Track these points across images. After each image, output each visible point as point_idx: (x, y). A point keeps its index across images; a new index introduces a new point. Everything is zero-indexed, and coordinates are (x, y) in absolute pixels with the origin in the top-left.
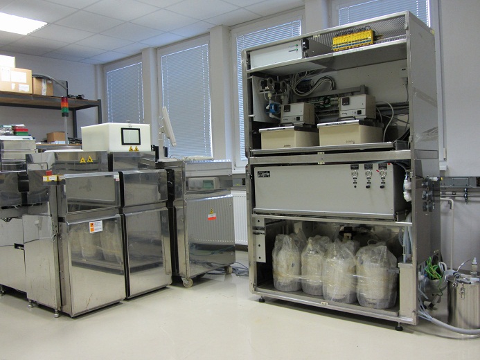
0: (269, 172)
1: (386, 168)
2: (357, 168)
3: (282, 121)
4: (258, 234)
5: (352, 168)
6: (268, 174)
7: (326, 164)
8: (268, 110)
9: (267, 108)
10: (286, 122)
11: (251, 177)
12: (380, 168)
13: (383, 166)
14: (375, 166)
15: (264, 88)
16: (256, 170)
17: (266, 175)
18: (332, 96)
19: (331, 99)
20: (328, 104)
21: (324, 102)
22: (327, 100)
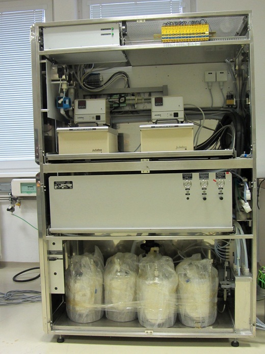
0: (71, 182)
1: (224, 177)
2: (191, 178)
3: (76, 120)
4: (54, 259)
5: (184, 178)
6: (70, 185)
7: (152, 172)
8: (61, 105)
9: (60, 102)
10: (81, 120)
11: (44, 188)
12: (217, 177)
13: (221, 175)
14: (212, 175)
15: (60, 76)
16: (52, 180)
17: (68, 186)
18: (127, 94)
19: (127, 98)
20: (124, 102)
21: (119, 101)
22: (123, 98)
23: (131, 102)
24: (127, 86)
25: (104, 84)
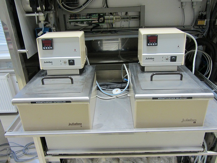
9: (39, 34)
18: (105, 14)
19: (106, 17)
20: (103, 22)
21: (98, 20)
22: (102, 18)
23: (109, 21)
24: (105, 5)
25: (83, 5)
